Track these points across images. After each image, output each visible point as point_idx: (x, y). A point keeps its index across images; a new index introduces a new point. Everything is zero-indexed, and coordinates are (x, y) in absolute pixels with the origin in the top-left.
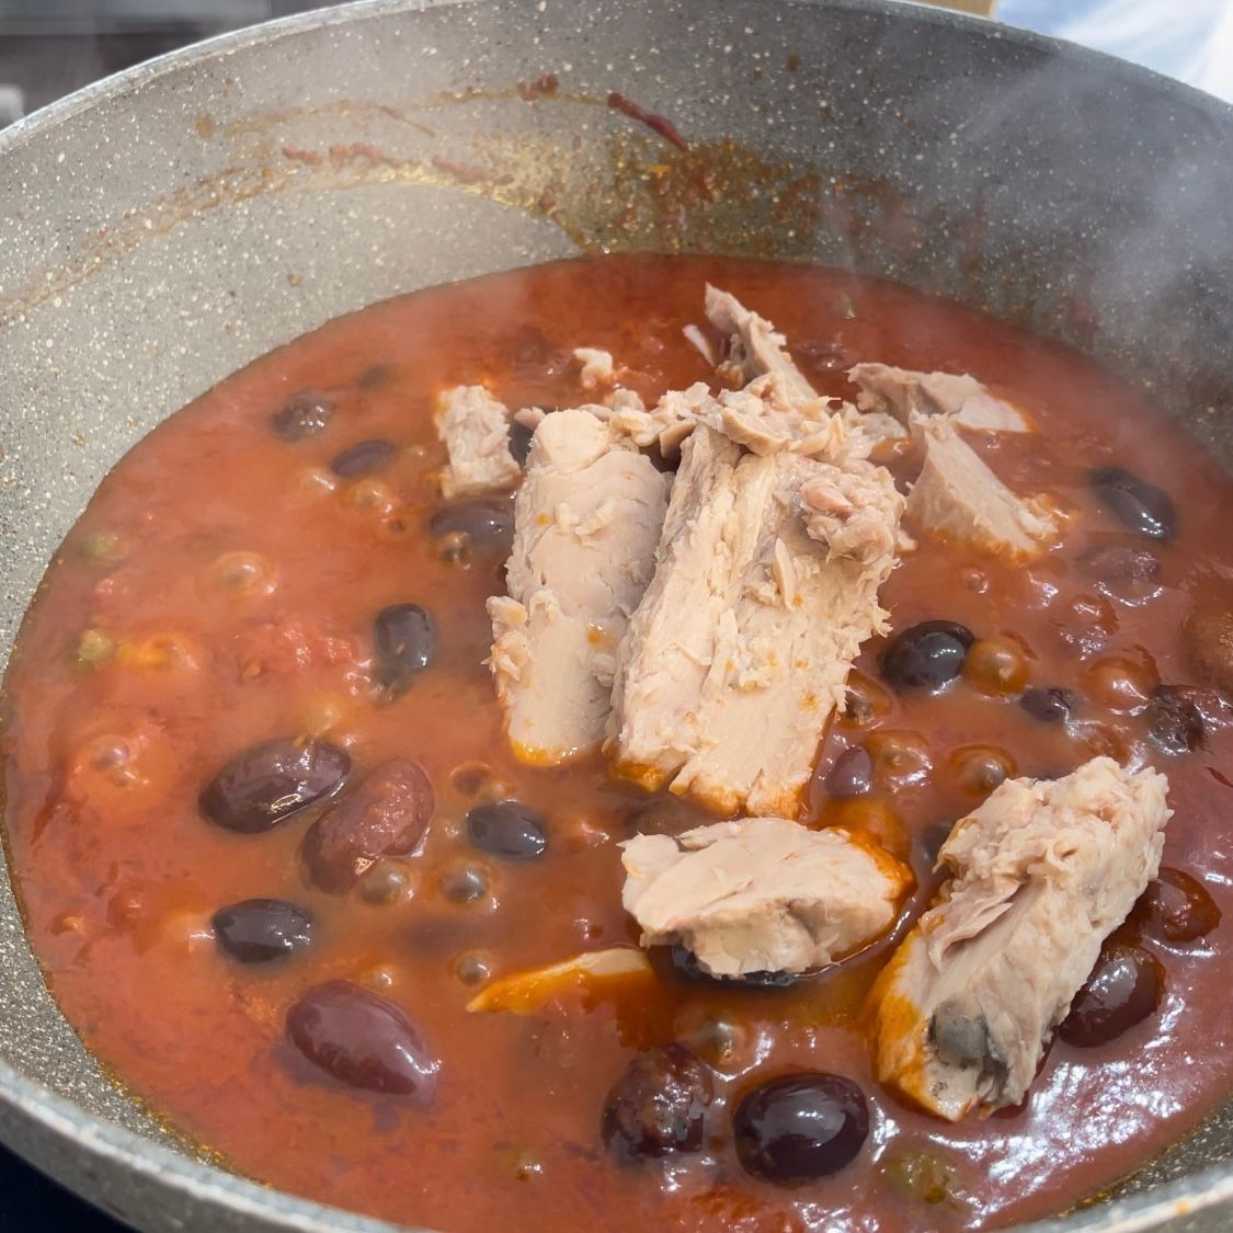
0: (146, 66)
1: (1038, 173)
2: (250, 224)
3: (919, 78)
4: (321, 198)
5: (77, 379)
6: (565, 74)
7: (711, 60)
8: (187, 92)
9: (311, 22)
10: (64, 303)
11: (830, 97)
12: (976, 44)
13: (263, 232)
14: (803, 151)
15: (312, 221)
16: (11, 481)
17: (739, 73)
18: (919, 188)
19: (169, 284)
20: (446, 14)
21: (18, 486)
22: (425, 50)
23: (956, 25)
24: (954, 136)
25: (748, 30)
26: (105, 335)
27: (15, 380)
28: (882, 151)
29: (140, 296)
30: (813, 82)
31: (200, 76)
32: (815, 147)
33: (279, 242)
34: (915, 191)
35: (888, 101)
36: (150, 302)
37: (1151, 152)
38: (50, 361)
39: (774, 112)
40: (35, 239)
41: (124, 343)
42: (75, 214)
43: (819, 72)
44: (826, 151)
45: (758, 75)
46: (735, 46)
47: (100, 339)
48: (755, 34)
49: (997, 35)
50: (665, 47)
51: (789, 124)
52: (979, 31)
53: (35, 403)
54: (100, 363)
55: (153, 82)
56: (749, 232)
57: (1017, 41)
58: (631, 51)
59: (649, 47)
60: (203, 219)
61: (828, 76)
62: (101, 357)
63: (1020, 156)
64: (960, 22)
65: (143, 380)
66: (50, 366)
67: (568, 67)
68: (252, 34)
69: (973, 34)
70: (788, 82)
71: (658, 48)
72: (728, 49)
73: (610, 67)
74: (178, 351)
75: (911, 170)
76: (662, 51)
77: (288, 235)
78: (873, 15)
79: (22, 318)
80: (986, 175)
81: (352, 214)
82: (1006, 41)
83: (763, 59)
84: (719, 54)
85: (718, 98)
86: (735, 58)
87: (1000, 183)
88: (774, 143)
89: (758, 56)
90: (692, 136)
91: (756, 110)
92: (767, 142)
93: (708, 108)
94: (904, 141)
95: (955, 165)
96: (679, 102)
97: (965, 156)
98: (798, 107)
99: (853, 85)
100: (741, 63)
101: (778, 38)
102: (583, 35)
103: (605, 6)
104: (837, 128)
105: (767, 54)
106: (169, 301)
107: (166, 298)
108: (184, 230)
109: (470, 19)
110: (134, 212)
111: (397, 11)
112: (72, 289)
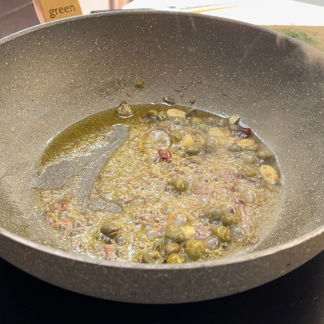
1: (118, 43)
3: (84, 33)
11: (66, 46)
12: (94, 20)
14: (65, 61)
17: (44, 49)
18: (94, 58)
23: (88, 17)
24: (96, 43)
25: (42, 37)
28: (82, 53)
30: (60, 44)
35: (79, 41)
37: (141, 28)
39: (55, 55)
43: (61, 41)
44: (70, 59)
48: (45, 37)
49: (98, 16)
51: (59, 56)
52: (94, 17)
56: (63, 85)
57: (103, 16)
61: (63, 41)
63: (112, 41)
69: (93, 18)
70: (55, 46)
71: (24, 50)
72: (39, 43)
73: (15, 59)
75: (90, 54)
78: (69, 22)
80: (107, 48)
82: (101, 17)
83: (48, 43)
84: (38, 46)
85: (41, 57)
86: (42, 44)
88: (58, 62)
89: (46, 43)
90: (39, 68)
91: (50, 56)
92: (56, 62)
93: (40, 60)
94: (86, 49)
95: (99, 49)
96: (33, 61)
97: (100, 46)
98: (59, 51)
99: (70, 41)
100: (43, 46)
101: (50, 36)
102: (8, 54)
103: (10, 43)
104: (70, 52)
105: (48, 41)
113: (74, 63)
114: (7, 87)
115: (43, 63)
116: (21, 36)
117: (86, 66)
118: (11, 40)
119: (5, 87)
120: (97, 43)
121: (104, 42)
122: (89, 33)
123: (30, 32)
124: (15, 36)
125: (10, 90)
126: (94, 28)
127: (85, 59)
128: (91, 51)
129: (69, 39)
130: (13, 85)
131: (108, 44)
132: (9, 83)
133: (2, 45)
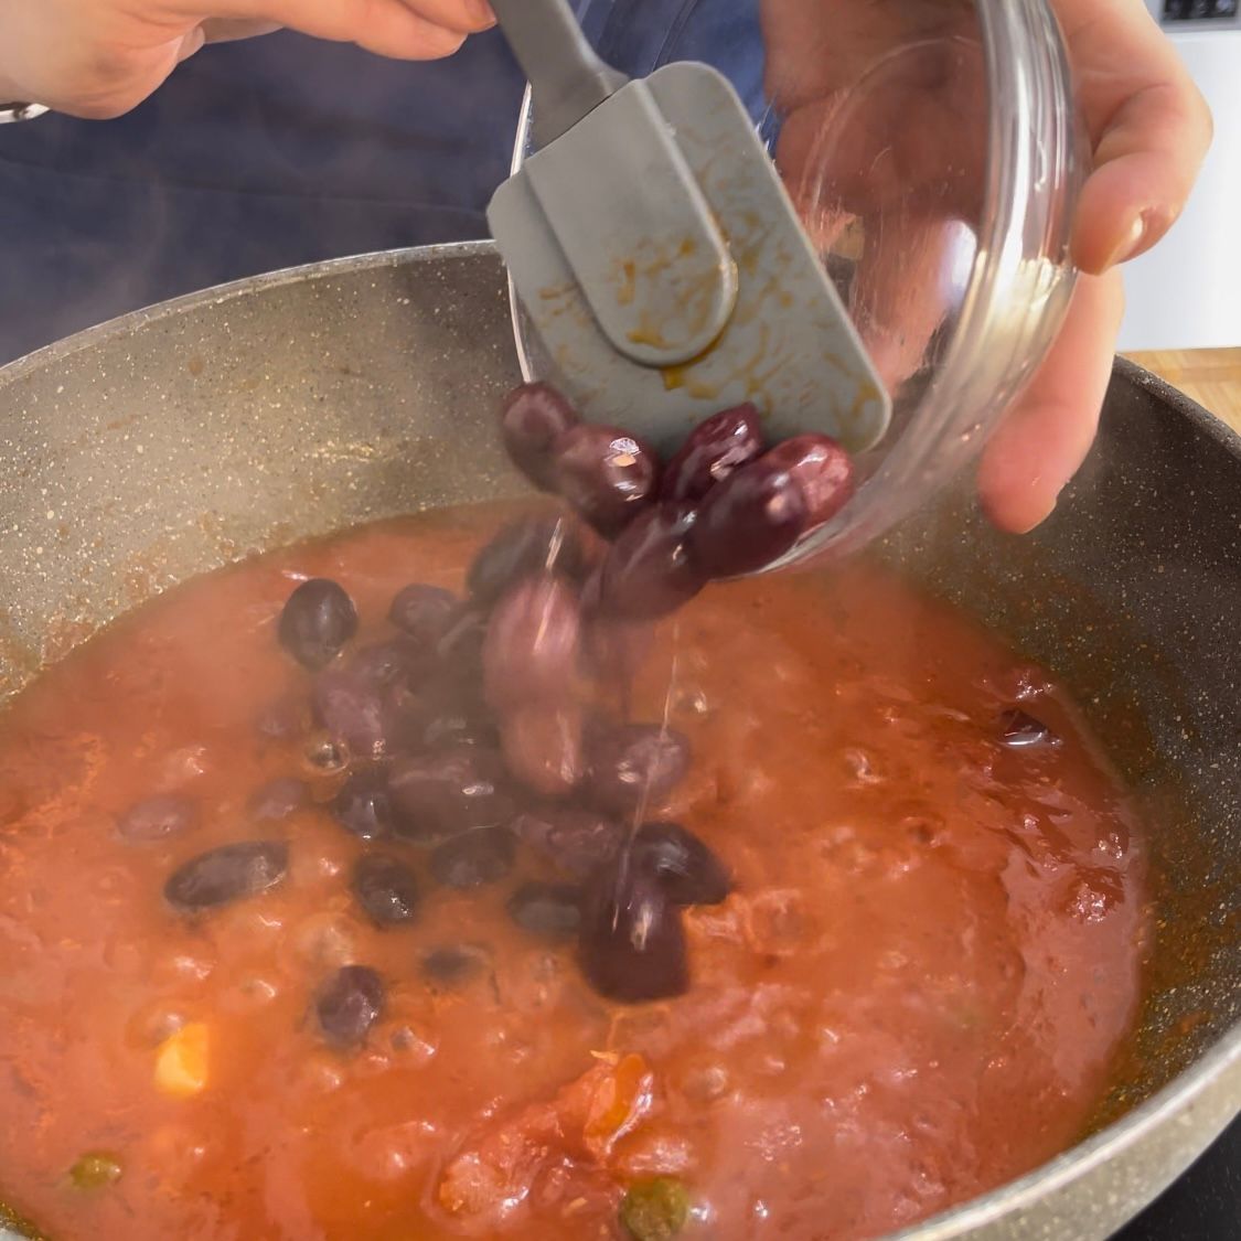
2: (234, 451)
4: (302, 429)
5: (62, 583)
8: (179, 335)
10: (56, 515)
13: (246, 459)
19: (156, 502)
20: (417, 270)
22: (399, 300)
26: (93, 545)
29: (128, 512)
31: (191, 321)
36: (137, 517)
38: (38, 566)
40: (32, 459)
41: (110, 553)
42: (71, 439)
47: (87, 549)
53: (20, 602)
54: (86, 569)
55: (147, 326)
60: (191, 446)
62: (86, 564)
66: (39, 570)
77: (270, 461)
79: (16, 527)
106: (155, 517)
107: (152, 515)
108: (173, 455)
109: (439, 274)
110: (126, 437)
111: (372, 266)
112: (65, 504)
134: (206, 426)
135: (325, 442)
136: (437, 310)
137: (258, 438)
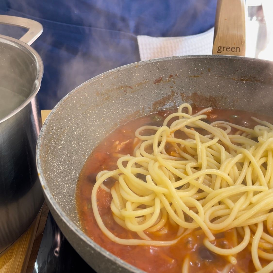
0: (88, 81)
2: (106, 113)
3: (236, 70)
4: (119, 107)
5: (81, 149)
6: (163, 77)
7: (192, 71)
8: (95, 87)
9: (116, 70)
10: (76, 133)
11: (217, 76)
13: (109, 115)
15: (118, 112)
16: (74, 173)
17: (198, 73)
18: (238, 92)
19: (94, 128)
20: (141, 67)
21: (76, 174)
22: (137, 74)
25: (199, 64)
26: (84, 139)
27: (71, 150)
28: (229, 86)
29: (89, 131)
30: (213, 73)
31: (97, 83)
32: (215, 86)
33: (112, 117)
34: (238, 93)
35: (230, 76)
36: (91, 131)
38: (76, 146)
39: (206, 80)
40: (71, 120)
41: (88, 141)
42: (76, 114)
43: (215, 71)
44: (218, 87)
45: (202, 73)
46: (197, 68)
47: (83, 140)
48: (201, 65)
49: (252, 60)
50: (183, 69)
51: (209, 82)
53: (75, 155)
54: (84, 145)
55: (89, 85)
57: (256, 61)
58: (176, 71)
59: (180, 70)
60: (98, 113)
62: (84, 144)
64: (244, 58)
65: (92, 148)
66: (76, 147)
67: (164, 75)
68: (106, 73)
69: (247, 60)
70: (208, 74)
71: (181, 70)
72: (196, 68)
74: (97, 142)
75: (236, 89)
76: (182, 70)
77: (114, 115)
78: (225, 59)
79: (70, 137)
80: (252, 88)
81: (125, 109)
83: (203, 70)
84: (194, 70)
85: (194, 79)
86: (197, 70)
87: (256, 89)
88: (206, 86)
89: (202, 69)
90: (189, 87)
91: (202, 80)
92: (205, 86)
93: (192, 81)
94: (234, 83)
95: (245, 87)
96: (186, 80)
97: (247, 85)
98: (211, 79)
99: (222, 73)
100: (198, 71)
101: (206, 65)
102: (167, 69)
103: (171, 62)
104: (219, 82)
105: (204, 69)
106: (94, 131)
107: (93, 131)
108: (95, 116)
109: (145, 67)
110: (86, 113)
111: (132, 67)
112: (77, 130)
113: (219, 92)
114: (158, 92)
115: (194, 84)
116: (181, 59)
117: (229, 97)
118: (172, 60)
119: (156, 91)
120: (245, 82)
121: (252, 83)
122: (240, 72)
123: (190, 58)
124: (177, 57)
125: (159, 95)
126: (246, 69)
127: (230, 91)
128: (238, 86)
129: (222, 72)
130: (163, 92)
131: (254, 85)
132: (161, 89)
133: (164, 61)
134: (100, 108)
135: (124, 109)
136: (144, 76)
137: (110, 110)
